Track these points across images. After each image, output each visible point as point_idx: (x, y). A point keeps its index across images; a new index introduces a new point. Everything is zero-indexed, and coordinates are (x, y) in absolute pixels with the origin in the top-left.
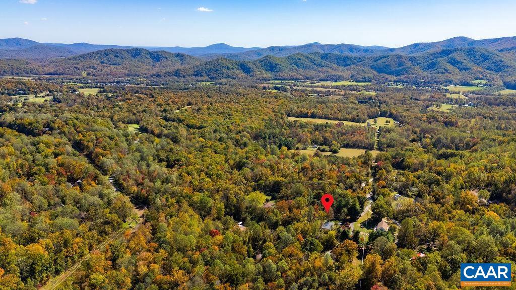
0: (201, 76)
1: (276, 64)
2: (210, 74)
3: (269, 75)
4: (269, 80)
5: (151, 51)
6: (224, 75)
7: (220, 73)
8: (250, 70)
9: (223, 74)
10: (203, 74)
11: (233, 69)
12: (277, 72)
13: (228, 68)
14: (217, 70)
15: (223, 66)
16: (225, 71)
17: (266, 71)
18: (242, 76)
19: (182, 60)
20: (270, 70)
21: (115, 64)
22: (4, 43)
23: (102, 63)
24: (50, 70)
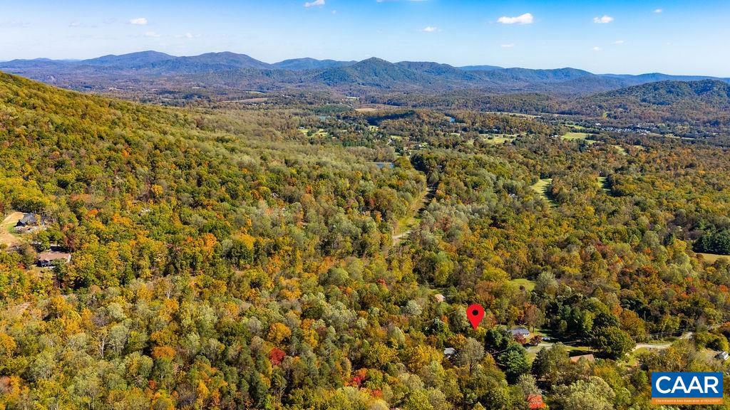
21: (662, 104)
22: (551, 75)
23: (644, 100)
24: (566, 108)
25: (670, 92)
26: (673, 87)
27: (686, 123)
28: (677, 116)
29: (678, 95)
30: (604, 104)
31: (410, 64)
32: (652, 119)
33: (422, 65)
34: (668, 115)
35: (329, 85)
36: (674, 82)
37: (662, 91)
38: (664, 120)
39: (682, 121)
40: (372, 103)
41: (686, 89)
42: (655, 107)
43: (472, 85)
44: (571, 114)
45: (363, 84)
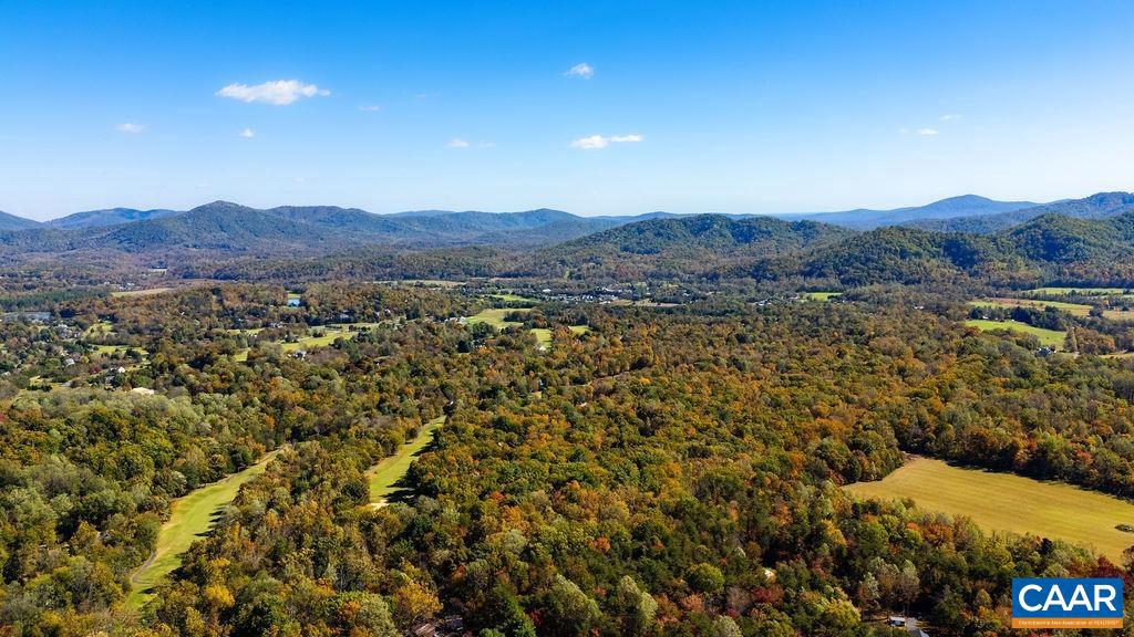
0: (822, 275)
1: (1068, 239)
2: (847, 271)
3: (1039, 270)
4: (1032, 287)
5: (735, 219)
6: (888, 274)
7: (876, 268)
8: (976, 257)
9: (882, 270)
10: (825, 270)
11: (918, 255)
12: (1069, 261)
13: (903, 254)
14: (868, 260)
15: (886, 250)
16: (890, 262)
17: (1031, 257)
18: (943, 275)
19: (807, 236)
20: (1044, 257)
21: (648, 252)
22: (521, 219)
23: (626, 249)
24: (511, 266)
25: (659, 234)
26: (662, 227)
27: (675, 279)
28: (665, 271)
29: (669, 239)
30: (568, 258)
31: (293, 211)
32: (630, 276)
33: (316, 210)
34: (652, 268)
35: (129, 251)
36: (662, 220)
37: (649, 234)
38: (646, 275)
39: (670, 277)
40: (185, 277)
41: (679, 230)
42: (637, 258)
43: (395, 239)
44: (516, 276)
45: (195, 246)
